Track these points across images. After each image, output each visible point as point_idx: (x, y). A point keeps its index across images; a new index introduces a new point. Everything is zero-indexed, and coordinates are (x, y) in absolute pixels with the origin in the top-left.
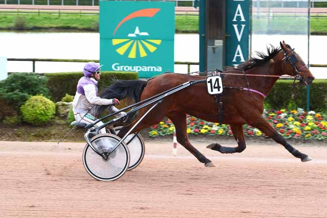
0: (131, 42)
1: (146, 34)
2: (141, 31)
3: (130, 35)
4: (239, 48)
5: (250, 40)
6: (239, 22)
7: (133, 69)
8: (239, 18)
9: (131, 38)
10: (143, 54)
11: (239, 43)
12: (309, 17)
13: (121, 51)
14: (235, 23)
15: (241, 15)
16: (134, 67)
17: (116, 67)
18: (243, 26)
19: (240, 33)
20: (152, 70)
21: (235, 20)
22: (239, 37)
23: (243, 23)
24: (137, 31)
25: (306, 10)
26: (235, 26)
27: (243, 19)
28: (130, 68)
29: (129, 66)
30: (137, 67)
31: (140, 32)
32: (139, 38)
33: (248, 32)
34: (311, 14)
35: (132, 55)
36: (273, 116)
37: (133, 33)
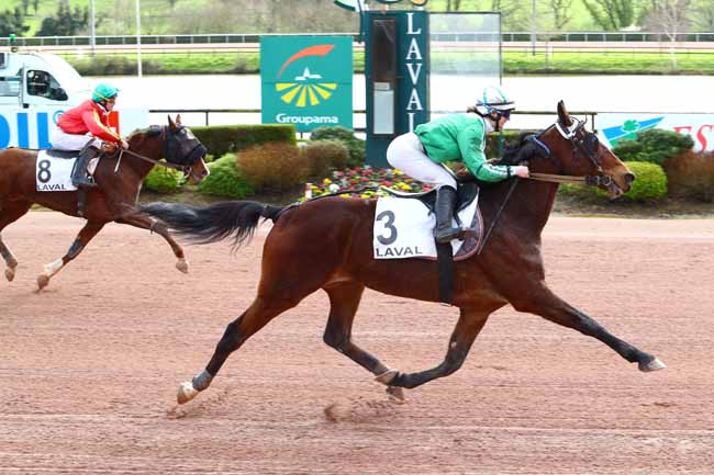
0: (298, 88)
1: (317, 77)
2: (311, 73)
3: (298, 78)
4: (414, 93)
6: (414, 60)
7: (302, 120)
8: (414, 55)
9: (299, 82)
10: (314, 101)
11: (415, 86)
12: (500, 52)
13: (287, 98)
14: (409, 61)
15: (417, 51)
16: (304, 118)
17: (281, 118)
18: (419, 65)
19: (415, 71)
20: (326, 122)
21: (408, 58)
22: (415, 79)
23: (419, 61)
24: (307, 73)
25: (497, 44)
26: (409, 65)
27: (419, 57)
28: (298, 119)
29: (298, 116)
30: (308, 118)
32: (309, 82)
33: (425, 72)
34: (503, 49)
35: (301, 103)
37: (302, 75)
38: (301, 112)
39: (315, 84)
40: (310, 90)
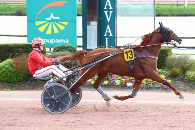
1: (58, 18)
3: (47, 19)
4: (108, 27)
5: (115, 21)
6: (108, 10)
7: (49, 41)
8: (108, 7)
9: (48, 21)
10: (56, 31)
11: (108, 24)
12: (154, 6)
13: (41, 29)
14: (106, 10)
15: (110, 5)
16: (50, 40)
18: (111, 12)
19: (109, 17)
20: (62, 42)
21: (105, 8)
22: (108, 20)
23: (111, 10)
24: (52, 16)
26: (106, 12)
27: (111, 8)
28: (47, 41)
29: (47, 39)
30: (52, 40)
31: (54, 16)
32: (53, 21)
33: (114, 16)
34: (156, 3)
35: (49, 32)
37: (49, 17)
39: (56, 22)
40: (54, 26)
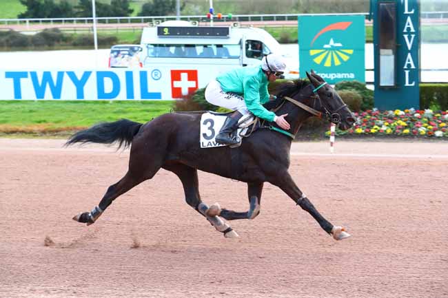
0: (327, 52)
1: (339, 45)
2: (335, 42)
3: (326, 46)
4: (409, 56)
6: (409, 32)
7: (328, 76)
8: (409, 29)
9: (327, 49)
10: (337, 63)
11: (409, 51)
13: (318, 60)
14: (405, 33)
15: (411, 26)
16: (330, 74)
18: (413, 36)
19: (410, 41)
20: (345, 77)
21: (405, 31)
22: (409, 46)
23: (413, 33)
24: (332, 42)
26: (406, 36)
27: (413, 30)
28: (326, 76)
30: (332, 74)
32: (333, 48)
35: (328, 64)
36: (438, 117)
37: (328, 43)
38: (328, 70)
39: (338, 50)
40: (334, 54)
